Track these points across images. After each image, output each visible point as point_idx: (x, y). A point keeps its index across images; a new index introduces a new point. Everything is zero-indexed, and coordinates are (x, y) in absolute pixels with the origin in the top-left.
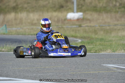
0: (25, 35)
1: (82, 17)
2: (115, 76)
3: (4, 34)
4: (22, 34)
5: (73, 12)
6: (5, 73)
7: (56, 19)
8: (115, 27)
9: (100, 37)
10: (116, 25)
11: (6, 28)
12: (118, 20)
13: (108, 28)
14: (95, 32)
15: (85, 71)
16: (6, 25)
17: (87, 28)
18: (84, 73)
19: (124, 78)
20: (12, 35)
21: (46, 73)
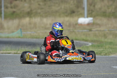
0: (39, 38)
1: (92, 22)
3: (19, 37)
4: (36, 38)
5: (84, 17)
6: (21, 74)
7: (68, 24)
9: (109, 41)
11: (21, 32)
14: (105, 36)
15: (96, 73)
16: (21, 29)
17: (97, 32)
18: (95, 75)
20: (26, 38)
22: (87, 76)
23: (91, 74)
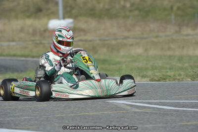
1: (72, 25)
2: (128, 119)
5: (58, 18)
7: (31, 30)
8: (125, 41)
9: (102, 57)
10: (126, 38)
12: (129, 30)
13: (114, 42)
14: (94, 49)
15: (81, 112)
17: (80, 43)
18: (79, 116)
19: (142, 122)
21: (18, 116)
22: (65, 117)
23: (72, 115)
